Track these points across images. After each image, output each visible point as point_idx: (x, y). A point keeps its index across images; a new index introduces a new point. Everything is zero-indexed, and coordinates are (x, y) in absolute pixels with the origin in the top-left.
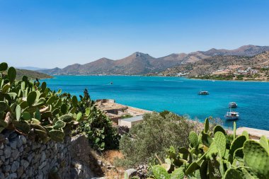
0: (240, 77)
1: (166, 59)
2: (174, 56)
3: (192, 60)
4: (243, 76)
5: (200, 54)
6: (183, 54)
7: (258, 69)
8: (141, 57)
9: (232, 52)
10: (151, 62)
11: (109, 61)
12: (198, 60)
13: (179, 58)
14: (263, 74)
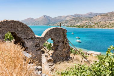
0: (87, 26)
1: (57, 18)
2: (60, 17)
3: (68, 19)
4: (88, 26)
5: (71, 16)
6: (64, 16)
7: (94, 23)
8: (47, 18)
9: (84, 15)
10: (51, 20)
11: (32, 19)
12: (70, 19)
13: (62, 18)
14: (96, 25)
